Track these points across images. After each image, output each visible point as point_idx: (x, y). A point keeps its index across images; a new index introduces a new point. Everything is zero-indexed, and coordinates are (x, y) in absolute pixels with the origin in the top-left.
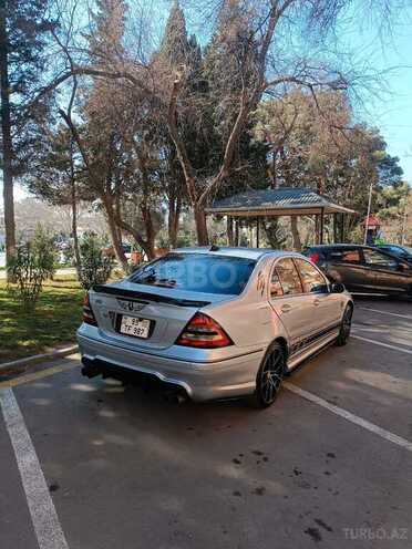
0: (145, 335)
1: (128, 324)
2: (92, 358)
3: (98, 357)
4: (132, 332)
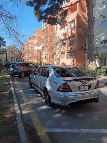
1: (83, 88)
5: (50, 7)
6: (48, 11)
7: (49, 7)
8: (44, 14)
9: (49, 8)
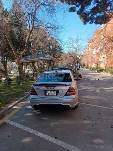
0: (55, 95)
1: (49, 93)
2: (39, 104)
3: (40, 103)
4: (51, 95)
5: (97, 6)
6: (94, 10)
7: (95, 5)
8: (90, 15)
9: (95, 7)
